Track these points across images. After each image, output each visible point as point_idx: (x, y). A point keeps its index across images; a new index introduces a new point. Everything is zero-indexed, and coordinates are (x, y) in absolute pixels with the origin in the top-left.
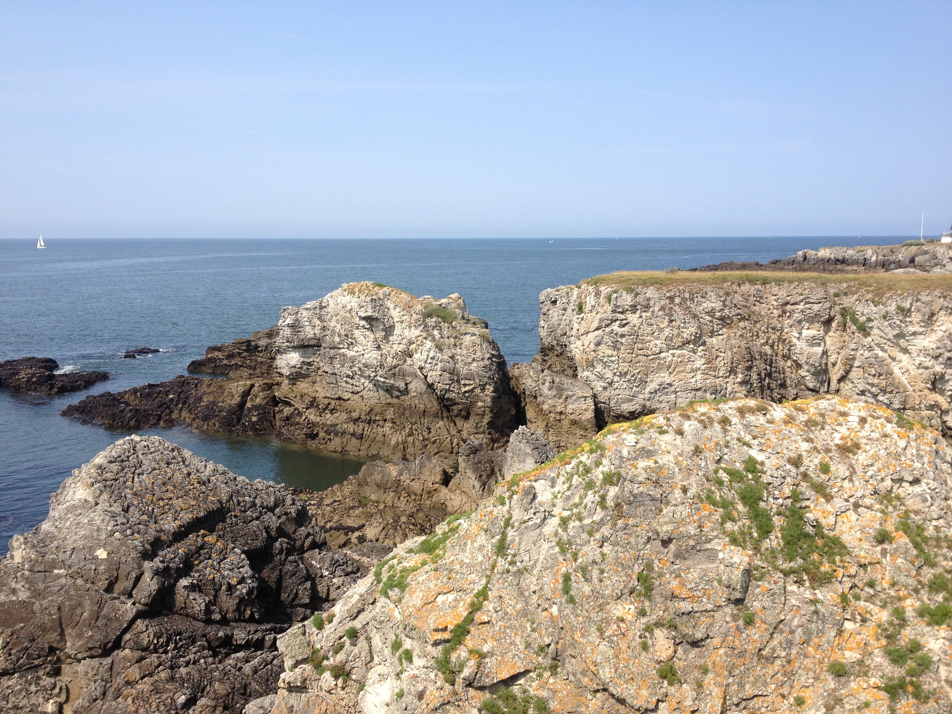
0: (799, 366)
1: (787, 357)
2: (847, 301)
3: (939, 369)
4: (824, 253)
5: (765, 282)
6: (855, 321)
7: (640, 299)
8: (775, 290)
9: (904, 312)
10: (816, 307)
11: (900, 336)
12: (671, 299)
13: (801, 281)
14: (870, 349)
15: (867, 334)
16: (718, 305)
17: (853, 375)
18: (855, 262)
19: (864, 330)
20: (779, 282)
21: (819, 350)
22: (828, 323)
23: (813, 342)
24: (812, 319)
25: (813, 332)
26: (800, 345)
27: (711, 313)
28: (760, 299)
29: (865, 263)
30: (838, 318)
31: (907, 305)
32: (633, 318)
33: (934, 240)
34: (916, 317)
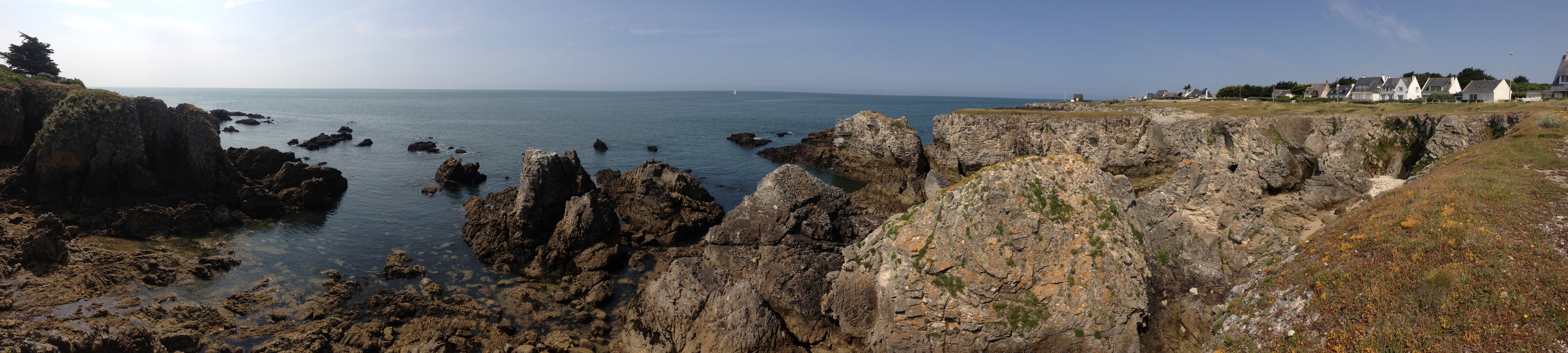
0: (1033, 146)
1: (1028, 143)
2: (1048, 122)
3: (1079, 145)
4: (1034, 105)
5: (1020, 114)
6: (1051, 129)
7: (976, 120)
8: (1024, 117)
9: (1067, 125)
10: (1039, 124)
11: (1066, 134)
12: (988, 120)
13: (1033, 114)
14: (1057, 139)
15: (1055, 134)
16: (1005, 123)
17: (1051, 149)
18: (1044, 108)
19: (1054, 132)
20: (1025, 114)
21: (1039, 140)
22: (1042, 130)
23: (1038, 137)
24: (1037, 128)
25: (1037, 133)
26: (1033, 138)
27: (1002, 126)
28: (1018, 121)
29: (1047, 109)
30: (1045, 128)
31: (1068, 123)
32: (974, 127)
33: (1069, 101)
34: (1071, 127)
